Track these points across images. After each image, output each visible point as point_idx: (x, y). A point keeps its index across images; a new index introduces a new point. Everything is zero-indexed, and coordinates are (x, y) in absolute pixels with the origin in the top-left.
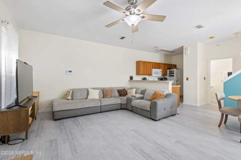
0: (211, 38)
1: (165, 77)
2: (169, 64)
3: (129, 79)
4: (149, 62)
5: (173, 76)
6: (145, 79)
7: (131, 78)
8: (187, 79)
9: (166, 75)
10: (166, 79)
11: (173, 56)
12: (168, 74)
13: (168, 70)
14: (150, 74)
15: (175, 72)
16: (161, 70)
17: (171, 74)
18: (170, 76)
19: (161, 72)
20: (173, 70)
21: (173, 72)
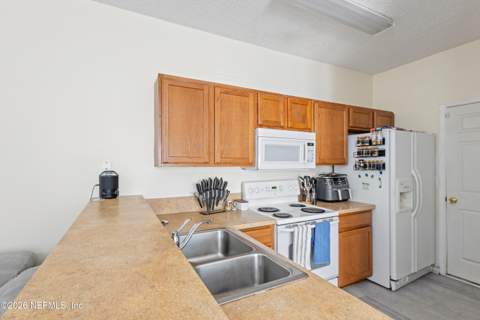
1: (339, 170)
2: (359, 110)
5: (381, 167)
9: (344, 163)
11: (375, 77)
12: (353, 160)
13: (354, 138)
15: (391, 148)
16: (312, 137)
17: (367, 160)
18: (365, 167)
19: (313, 145)
20: (380, 138)
21: (381, 148)
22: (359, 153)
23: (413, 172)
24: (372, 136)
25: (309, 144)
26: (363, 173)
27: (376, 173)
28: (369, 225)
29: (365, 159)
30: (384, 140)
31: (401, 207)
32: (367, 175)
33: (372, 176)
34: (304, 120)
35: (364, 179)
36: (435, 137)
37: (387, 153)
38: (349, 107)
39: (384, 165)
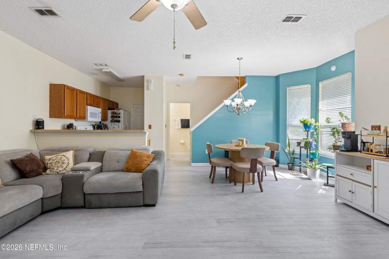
0: (180, 75)
1: (105, 123)
3: (30, 126)
4: (81, 92)
6: (70, 126)
7: (39, 125)
8: (150, 127)
9: (107, 120)
10: (106, 127)
12: (109, 119)
13: (110, 112)
14: (83, 118)
16: (101, 110)
18: (114, 121)
19: (101, 113)
20: (119, 112)
21: (119, 115)
24: (116, 111)
33: (116, 124)
34: (98, 104)
35: (113, 125)
37: (121, 117)
39: (120, 121)
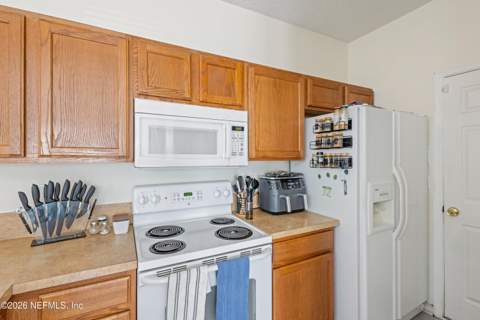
2: (320, 83)
5: (345, 164)
15: (360, 134)
17: (327, 152)
18: (325, 163)
19: (243, 129)
20: (345, 120)
21: (346, 134)
22: (318, 143)
23: (395, 171)
24: (334, 117)
25: (234, 128)
26: (323, 172)
27: (340, 172)
28: (329, 251)
29: (324, 151)
30: (350, 122)
31: (375, 225)
32: (328, 175)
33: (335, 177)
34: (230, 92)
35: (325, 181)
36: (428, 121)
37: (354, 142)
38: (306, 78)
39: (350, 160)
